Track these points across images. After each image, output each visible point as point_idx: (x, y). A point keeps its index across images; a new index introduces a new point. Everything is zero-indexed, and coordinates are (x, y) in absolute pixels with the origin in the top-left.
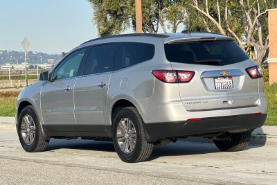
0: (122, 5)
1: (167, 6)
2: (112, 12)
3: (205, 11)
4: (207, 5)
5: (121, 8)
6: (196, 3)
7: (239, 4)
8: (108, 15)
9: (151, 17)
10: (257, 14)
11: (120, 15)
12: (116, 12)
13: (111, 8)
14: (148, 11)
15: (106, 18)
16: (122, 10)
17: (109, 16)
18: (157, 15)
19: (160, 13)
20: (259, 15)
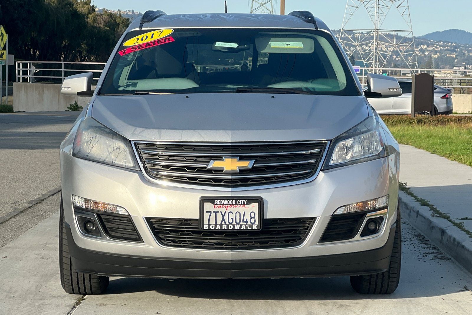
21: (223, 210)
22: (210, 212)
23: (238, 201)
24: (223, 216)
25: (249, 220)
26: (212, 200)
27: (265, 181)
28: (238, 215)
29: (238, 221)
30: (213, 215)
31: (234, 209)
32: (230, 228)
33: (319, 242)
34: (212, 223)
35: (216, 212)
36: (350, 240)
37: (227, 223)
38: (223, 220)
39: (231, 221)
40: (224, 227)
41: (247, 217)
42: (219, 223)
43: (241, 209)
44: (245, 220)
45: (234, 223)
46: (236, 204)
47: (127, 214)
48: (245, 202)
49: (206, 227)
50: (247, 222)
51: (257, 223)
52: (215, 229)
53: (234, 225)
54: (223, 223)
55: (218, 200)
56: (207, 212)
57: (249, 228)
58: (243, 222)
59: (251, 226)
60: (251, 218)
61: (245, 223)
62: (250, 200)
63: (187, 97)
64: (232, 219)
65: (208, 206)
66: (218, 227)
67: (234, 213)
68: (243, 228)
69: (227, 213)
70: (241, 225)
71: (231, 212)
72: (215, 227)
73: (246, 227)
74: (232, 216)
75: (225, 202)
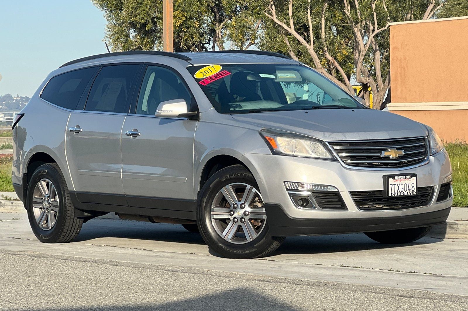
0: (154, 15)
1: (230, 18)
2: (138, 26)
3: (288, 24)
4: (291, 14)
5: (153, 19)
6: (274, 11)
7: (344, 13)
8: (132, 30)
9: (202, 35)
10: (373, 31)
11: (152, 31)
12: (144, 25)
13: (136, 19)
14: (197, 24)
15: (128, 35)
16: (155, 23)
17: (132, 33)
18: (213, 32)
19: (219, 28)
20: (376, 32)
21: (398, 183)
22: (392, 185)
23: (406, 176)
24: (398, 187)
25: (411, 189)
26: (393, 177)
27: (409, 164)
28: (406, 185)
29: (406, 190)
31: (403, 182)
32: (402, 195)
33: (436, 202)
34: (393, 192)
35: (395, 185)
36: (445, 200)
37: (400, 192)
38: (398, 189)
39: (402, 190)
40: (399, 194)
41: (410, 187)
42: (396, 192)
43: (407, 182)
44: (409, 189)
45: (404, 191)
46: (405, 178)
47: (337, 190)
48: (410, 176)
49: (390, 195)
50: (410, 190)
51: (415, 190)
52: (395, 196)
53: (404, 193)
55: (396, 176)
56: (390, 185)
57: (412, 194)
58: (408, 190)
59: (413, 192)
60: (412, 187)
61: (409, 191)
62: (413, 175)
64: (403, 188)
66: (396, 195)
67: (404, 184)
68: (409, 194)
69: (400, 185)
70: (407, 192)
71: (402, 184)
72: (395, 194)
73: (410, 194)
74: (403, 186)
75: (399, 177)
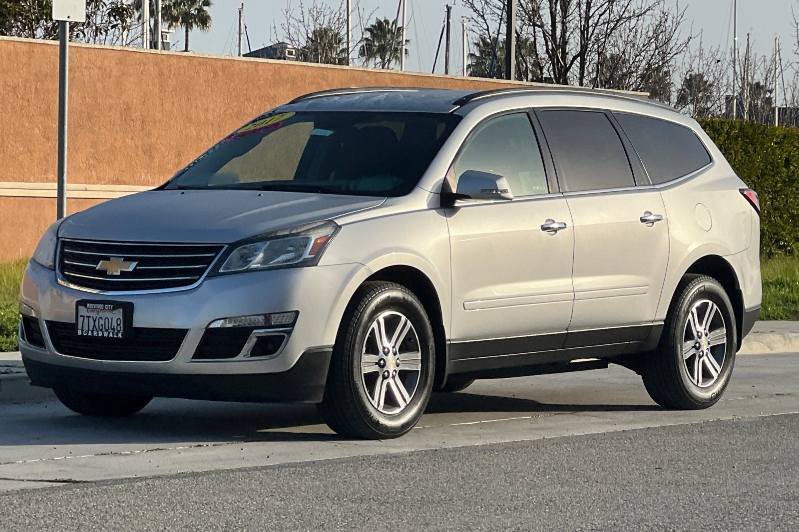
21: (94, 315)
22: (84, 316)
23: (106, 305)
24: (95, 321)
25: (115, 327)
26: (85, 303)
28: (107, 320)
29: (107, 328)
30: (86, 319)
31: (104, 314)
32: (99, 335)
34: (85, 328)
35: (88, 317)
37: (98, 330)
38: (94, 326)
39: (101, 327)
40: (95, 334)
41: (114, 324)
42: (91, 329)
43: (109, 315)
44: (112, 327)
46: (104, 308)
48: (112, 307)
49: (79, 333)
50: (114, 329)
51: (122, 331)
53: (103, 331)
54: (94, 329)
55: (89, 303)
56: (81, 316)
57: (115, 336)
58: (112, 329)
59: (117, 334)
60: (118, 325)
61: (112, 331)
62: (116, 306)
63: (183, 193)
64: (102, 325)
65: (82, 310)
66: (90, 334)
67: (104, 319)
68: (111, 335)
69: (97, 319)
70: (109, 333)
71: (101, 317)
72: (88, 334)
73: (113, 335)
74: (102, 322)
75: (95, 306)
